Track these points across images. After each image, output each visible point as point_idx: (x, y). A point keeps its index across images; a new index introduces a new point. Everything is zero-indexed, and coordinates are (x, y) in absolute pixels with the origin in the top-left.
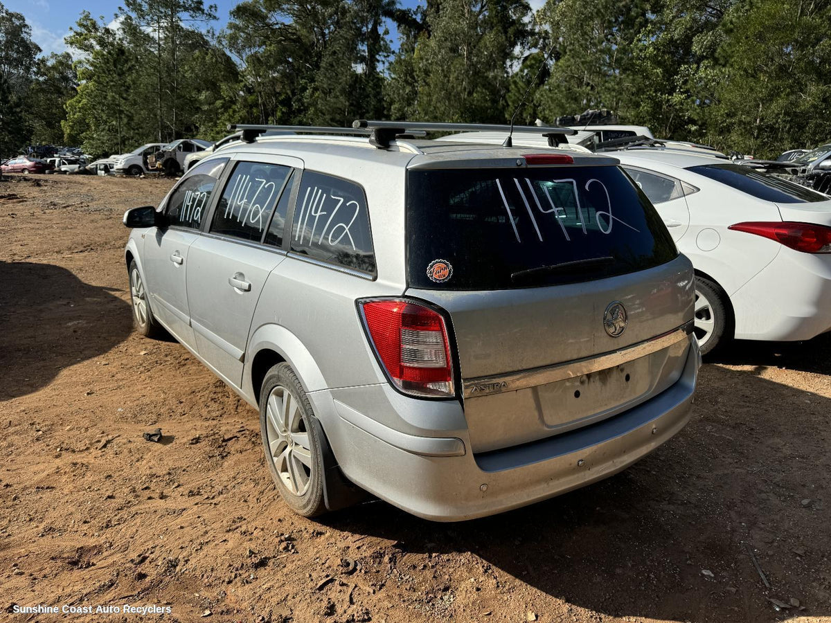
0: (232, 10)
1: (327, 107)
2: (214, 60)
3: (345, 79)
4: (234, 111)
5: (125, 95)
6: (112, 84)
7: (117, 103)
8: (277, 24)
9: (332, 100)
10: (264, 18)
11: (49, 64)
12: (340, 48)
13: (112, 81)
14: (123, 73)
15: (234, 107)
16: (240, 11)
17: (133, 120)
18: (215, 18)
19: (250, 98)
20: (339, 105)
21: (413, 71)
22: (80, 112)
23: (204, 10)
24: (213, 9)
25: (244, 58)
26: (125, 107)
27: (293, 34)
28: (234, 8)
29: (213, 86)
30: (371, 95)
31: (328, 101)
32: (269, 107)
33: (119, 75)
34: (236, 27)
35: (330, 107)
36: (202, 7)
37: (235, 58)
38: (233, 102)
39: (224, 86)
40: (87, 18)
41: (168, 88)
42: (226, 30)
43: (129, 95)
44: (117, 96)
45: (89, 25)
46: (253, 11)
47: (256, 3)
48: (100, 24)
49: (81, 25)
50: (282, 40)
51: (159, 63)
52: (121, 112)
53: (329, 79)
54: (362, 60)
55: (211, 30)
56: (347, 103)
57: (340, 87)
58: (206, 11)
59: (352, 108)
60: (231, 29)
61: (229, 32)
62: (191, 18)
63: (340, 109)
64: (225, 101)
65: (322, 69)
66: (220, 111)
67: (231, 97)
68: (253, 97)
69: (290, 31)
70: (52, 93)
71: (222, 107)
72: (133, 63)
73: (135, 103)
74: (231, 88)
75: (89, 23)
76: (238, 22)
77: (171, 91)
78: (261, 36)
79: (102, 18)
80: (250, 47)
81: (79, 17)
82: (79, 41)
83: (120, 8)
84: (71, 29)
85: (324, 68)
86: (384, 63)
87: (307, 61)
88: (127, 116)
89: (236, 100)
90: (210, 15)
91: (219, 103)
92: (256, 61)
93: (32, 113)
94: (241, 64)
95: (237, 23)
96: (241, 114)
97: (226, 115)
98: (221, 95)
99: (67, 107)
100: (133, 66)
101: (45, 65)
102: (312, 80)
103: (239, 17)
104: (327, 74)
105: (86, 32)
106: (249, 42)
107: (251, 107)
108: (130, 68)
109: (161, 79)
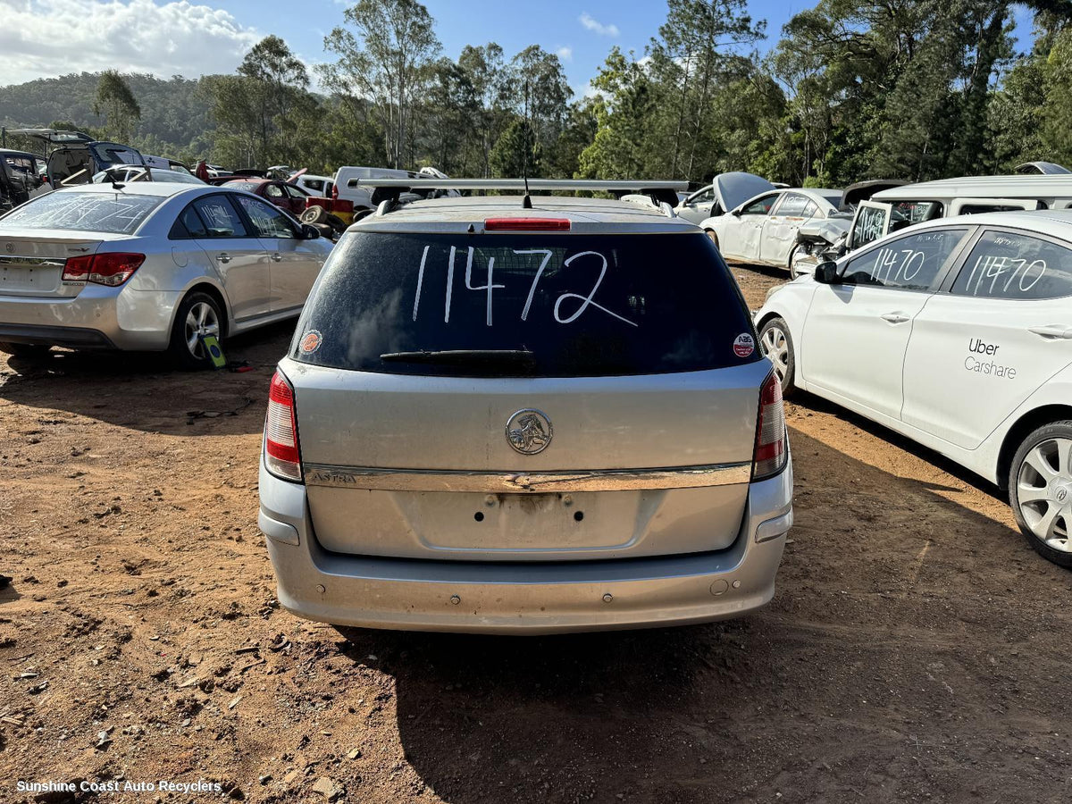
0: (786, 23)
1: (895, 143)
2: (754, 91)
3: (930, 101)
4: (772, 154)
5: (638, 141)
6: (627, 128)
7: (629, 150)
8: (846, 34)
9: (904, 132)
10: (828, 29)
11: (581, 109)
12: (930, 58)
13: (628, 125)
14: (641, 115)
15: (771, 148)
16: (798, 24)
17: (642, 170)
18: (763, 36)
19: (794, 137)
20: (914, 140)
21: (1041, 82)
22: (593, 162)
23: (749, 28)
24: (761, 26)
25: (796, 84)
26: (636, 156)
27: (867, 46)
28: (788, 20)
29: (751, 124)
30: (966, 123)
31: (898, 134)
32: (818, 146)
33: (636, 117)
34: (790, 46)
35: (899, 142)
36: (748, 25)
37: (783, 86)
38: (771, 142)
39: (763, 123)
40: (616, 54)
41: (688, 129)
42: (775, 50)
43: (643, 140)
44: (630, 142)
45: (618, 63)
46: (814, 22)
47: (819, 10)
48: (629, 61)
49: (610, 63)
50: (849, 56)
51: (683, 100)
52: (632, 160)
53: (906, 104)
54: (967, 72)
55: (755, 53)
56: (928, 136)
57: (919, 113)
58: (752, 30)
59: (934, 142)
60: (782, 47)
61: (779, 52)
62: (734, 41)
63: (914, 144)
64: (762, 140)
65: (897, 89)
66: (753, 154)
67: (770, 137)
68: (798, 135)
69: (863, 42)
70: (577, 142)
71: (757, 149)
72: (654, 102)
73: (650, 149)
74: (771, 125)
75: (617, 59)
76: (792, 38)
77: (692, 133)
78: (821, 53)
79: (632, 52)
80: (805, 68)
81: (608, 54)
82: (605, 82)
83: (652, 39)
84: (599, 68)
85: (901, 87)
86: (998, 74)
87: (880, 81)
88: (638, 165)
89: (775, 139)
90: (757, 34)
91: (754, 143)
92: (810, 87)
93: (556, 165)
94: (790, 93)
95: (792, 40)
96: (779, 157)
97: (760, 158)
98: (758, 135)
99: (582, 158)
100: (653, 106)
101: (576, 111)
102: (881, 105)
103: (794, 32)
104: (904, 96)
105: (613, 70)
106: (804, 63)
107: (794, 148)
108: (649, 109)
109: (682, 118)
